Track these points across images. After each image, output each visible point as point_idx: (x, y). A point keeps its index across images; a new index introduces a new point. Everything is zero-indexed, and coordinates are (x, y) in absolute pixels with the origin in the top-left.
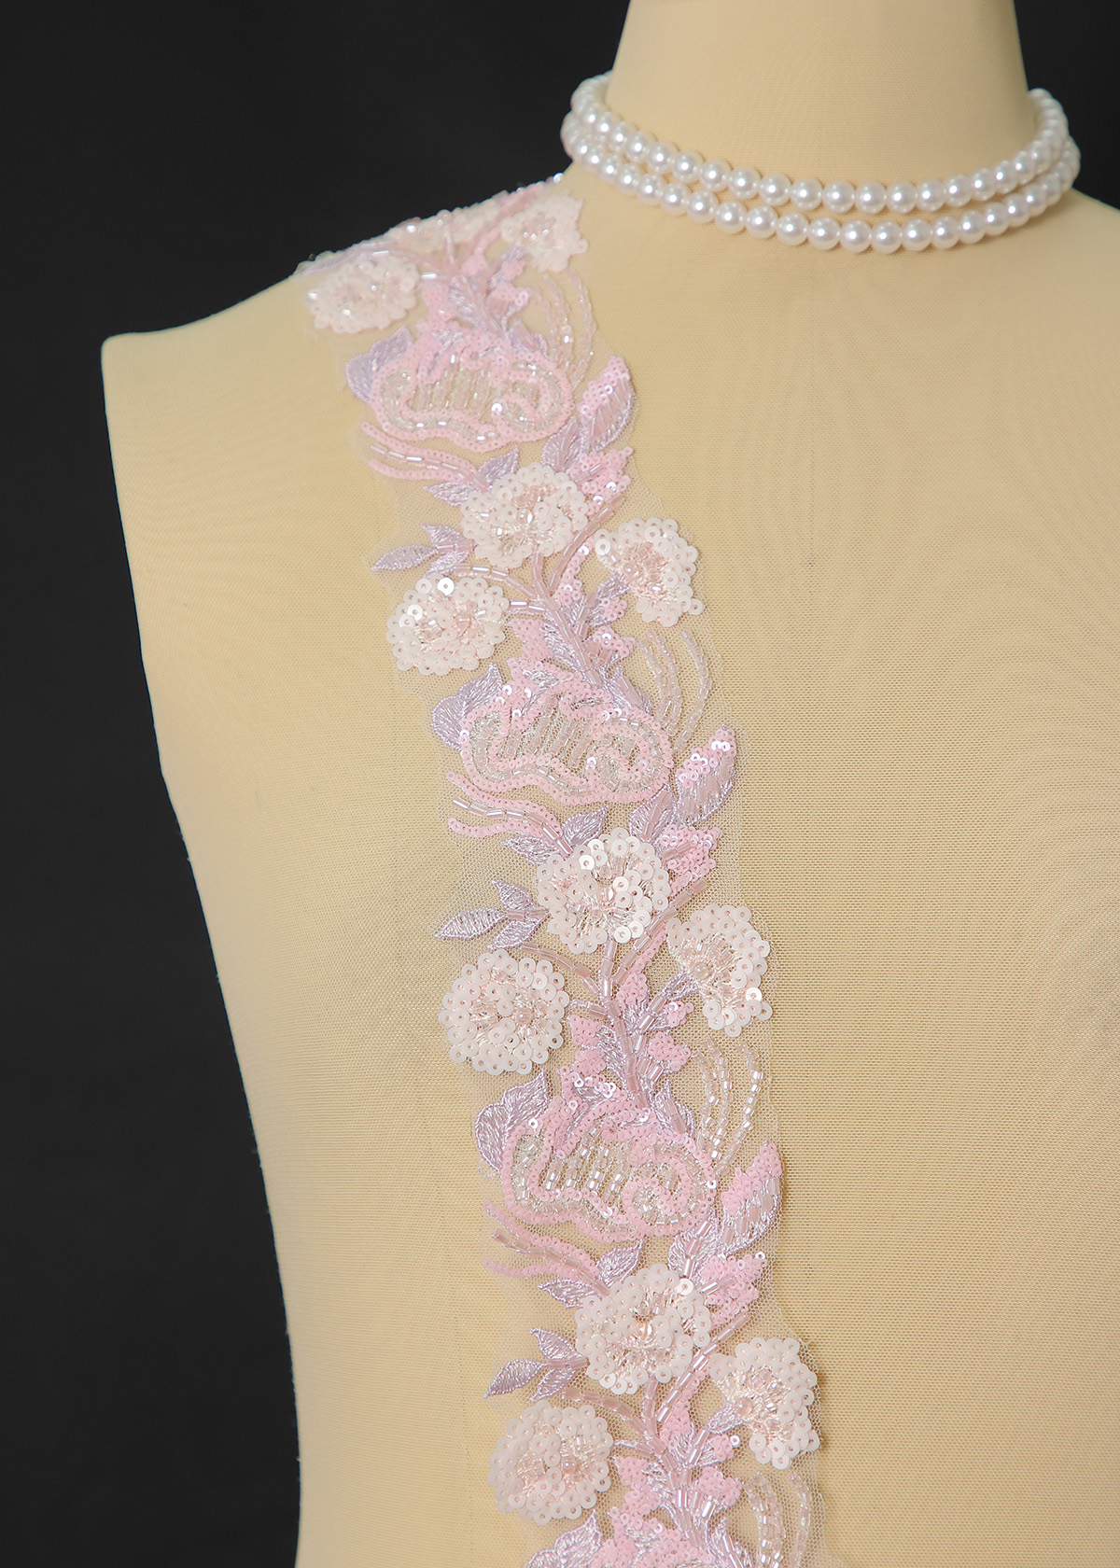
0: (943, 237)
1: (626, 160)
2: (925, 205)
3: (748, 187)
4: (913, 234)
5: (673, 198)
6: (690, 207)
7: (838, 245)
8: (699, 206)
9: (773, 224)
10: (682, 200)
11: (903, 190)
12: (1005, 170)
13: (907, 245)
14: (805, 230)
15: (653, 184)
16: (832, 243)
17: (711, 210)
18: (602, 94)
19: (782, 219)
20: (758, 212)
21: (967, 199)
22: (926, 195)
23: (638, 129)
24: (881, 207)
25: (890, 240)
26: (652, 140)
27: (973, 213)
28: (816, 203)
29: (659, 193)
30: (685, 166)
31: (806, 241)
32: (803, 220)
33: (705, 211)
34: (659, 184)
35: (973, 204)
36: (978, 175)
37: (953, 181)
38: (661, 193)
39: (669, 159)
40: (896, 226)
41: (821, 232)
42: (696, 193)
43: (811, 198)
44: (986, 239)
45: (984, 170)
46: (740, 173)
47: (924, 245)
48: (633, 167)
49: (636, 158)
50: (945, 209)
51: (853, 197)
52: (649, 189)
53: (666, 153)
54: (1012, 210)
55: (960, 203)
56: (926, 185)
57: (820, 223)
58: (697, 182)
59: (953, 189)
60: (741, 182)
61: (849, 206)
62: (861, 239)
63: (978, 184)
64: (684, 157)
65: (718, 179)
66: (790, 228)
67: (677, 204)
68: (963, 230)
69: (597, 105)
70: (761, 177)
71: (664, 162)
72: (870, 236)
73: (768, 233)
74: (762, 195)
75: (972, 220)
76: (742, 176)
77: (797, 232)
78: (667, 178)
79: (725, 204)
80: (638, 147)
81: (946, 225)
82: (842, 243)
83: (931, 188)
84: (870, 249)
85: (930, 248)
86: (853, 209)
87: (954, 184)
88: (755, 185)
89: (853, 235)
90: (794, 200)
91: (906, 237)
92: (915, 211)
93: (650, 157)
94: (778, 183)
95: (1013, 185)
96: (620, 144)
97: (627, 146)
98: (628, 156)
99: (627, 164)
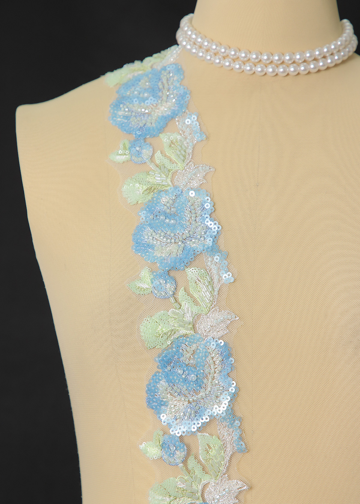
0: (303, 70)
1: (195, 44)
2: (297, 60)
4: (292, 69)
5: (209, 58)
6: (214, 61)
7: (266, 74)
8: (218, 61)
9: (242, 67)
10: (212, 59)
11: (290, 55)
12: (327, 48)
13: (290, 73)
14: (253, 69)
15: (203, 52)
16: (264, 73)
17: (232, 65)
18: (191, 21)
19: (246, 65)
21: (313, 58)
22: (298, 57)
23: (200, 33)
24: (281, 61)
25: (284, 72)
26: (204, 37)
27: (315, 62)
28: (259, 60)
30: (214, 47)
31: (254, 73)
32: (253, 66)
33: (219, 63)
34: (204, 53)
35: (315, 59)
36: (317, 50)
37: (308, 52)
38: (205, 55)
39: (209, 44)
40: (286, 67)
41: (259, 69)
42: (217, 56)
43: (257, 58)
44: (319, 71)
45: (320, 48)
47: (296, 73)
48: (197, 47)
49: (198, 44)
50: (305, 61)
51: (271, 58)
52: (201, 54)
53: (208, 42)
54: (329, 61)
55: (310, 59)
56: (298, 54)
57: (259, 66)
58: (218, 53)
59: (308, 55)
60: (233, 53)
61: (270, 61)
62: (273, 71)
63: (317, 53)
64: (214, 44)
65: (225, 52)
66: (248, 68)
67: (210, 59)
68: (310, 68)
69: (188, 24)
70: (240, 51)
71: (207, 45)
72: (277, 70)
73: (241, 70)
74: (240, 57)
75: (314, 64)
76: (233, 51)
77: (251, 70)
78: (207, 51)
79: (227, 59)
80: (199, 40)
81: (304, 66)
82: (267, 73)
83: (300, 55)
84: (277, 74)
85: (299, 74)
86: (272, 62)
87: (308, 53)
88: (248, 56)
89: (271, 70)
90: (251, 58)
91: (289, 70)
93: (203, 43)
94: (245, 53)
95: (330, 53)
96: (193, 39)
97: (196, 39)
98: (196, 43)
99: (195, 45)
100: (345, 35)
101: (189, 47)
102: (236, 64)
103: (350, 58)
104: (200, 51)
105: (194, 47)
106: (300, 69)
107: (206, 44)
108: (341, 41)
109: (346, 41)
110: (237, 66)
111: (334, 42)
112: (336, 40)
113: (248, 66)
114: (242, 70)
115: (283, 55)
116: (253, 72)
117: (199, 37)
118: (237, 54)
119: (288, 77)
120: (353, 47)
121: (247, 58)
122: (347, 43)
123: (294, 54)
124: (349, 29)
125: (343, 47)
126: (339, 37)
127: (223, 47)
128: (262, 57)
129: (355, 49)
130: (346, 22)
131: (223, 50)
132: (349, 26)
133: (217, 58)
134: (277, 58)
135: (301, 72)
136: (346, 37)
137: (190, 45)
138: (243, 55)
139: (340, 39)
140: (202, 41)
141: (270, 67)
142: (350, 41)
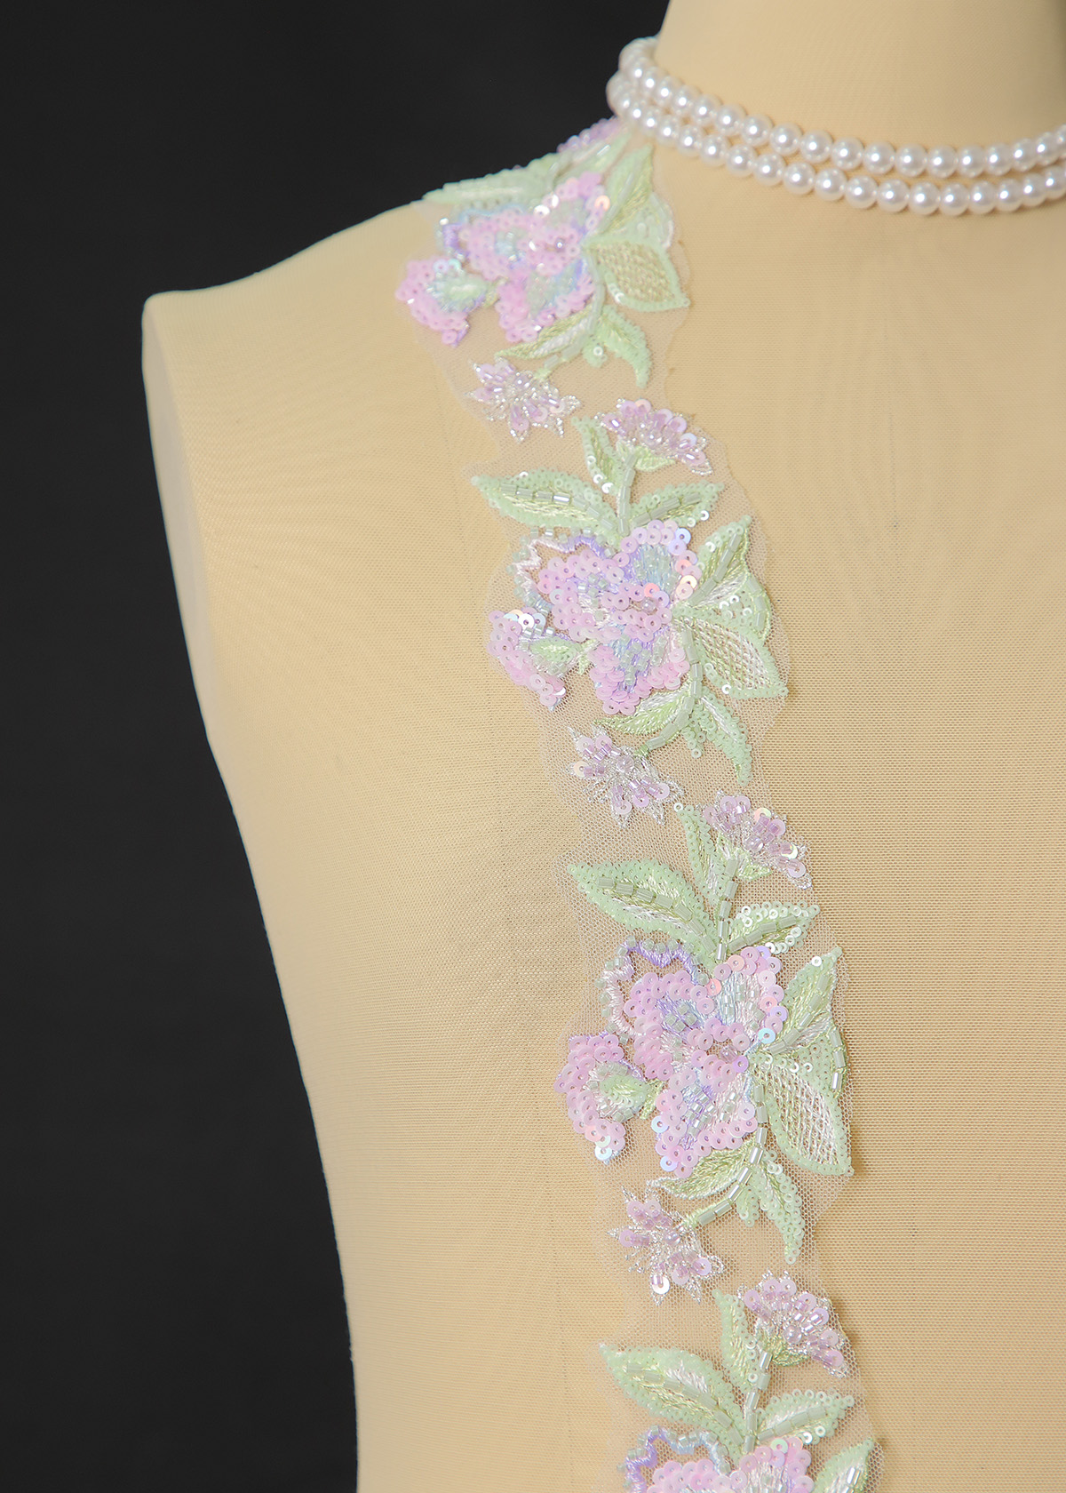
0: (980, 203)
1: (668, 112)
3: (789, 143)
4: (950, 198)
5: (712, 150)
6: (728, 160)
8: (739, 160)
10: (721, 153)
11: (943, 155)
13: (943, 209)
14: (840, 188)
15: (694, 136)
16: (870, 203)
17: (778, 173)
19: (819, 175)
20: (795, 169)
21: (1007, 169)
23: (685, 83)
24: (921, 170)
26: (695, 95)
27: (1011, 182)
28: (856, 163)
29: (698, 145)
31: (843, 198)
32: (839, 180)
33: (742, 167)
34: (699, 136)
35: (1011, 174)
38: (700, 145)
39: (711, 113)
40: (935, 190)
41: (858, 191)
42: (737, 146)
43: (851, 157)
44: (1023, 209)
45: (1026, 141)
46: (782, 130)
47: (961, 210)
48: (675, 120)
50: (983, 176)
51: (893, 159)
52: (688, 141)
53: (710, 106)
54: (1050, 182)
55: (1000, 172)
58: (738, 137)
60: (782, 139)
61: (888, 167)
62: (897, 199)
63: (1019, 154)
65: (759, 135)
66: (825, 186)
67: (717, 156)
68: (1024, 194)
70: (803, 133)
71: (706, 115)
72: (907, 197)
74: (803, 152)
76: (784, 133)
78: (707, 130)
79: (764, 156)
80: (682, 101)
81: (983, 191)
82: (879, 202)
84: (906, 209)
86: (893, 170)
89: (889, 195)
91: (942, 200)
92: (955, 176)
93: (693, 110)
94: (819, 140)
95: (1055, 158)
96: (664, 99)
97: (672, 100)
98: (672, 109)
101: (650, 123)
102: (792, 173)
104: (687, 132)
105: (667, 123)
106: (971, 199)
107: (703, 111)
110: (797, 178)
114: (810, 189)
117: (682, 92)
118: (795, 141)
119: (936, 219)
123: (955, 151)
127: (752, 121)
128: (867, 156)
131: (753, 130)
133: (738, 151)
134: (907, 159)
137: (655, 116)
138: (813, 146)
140: (690, 104)
141: (888, 185)
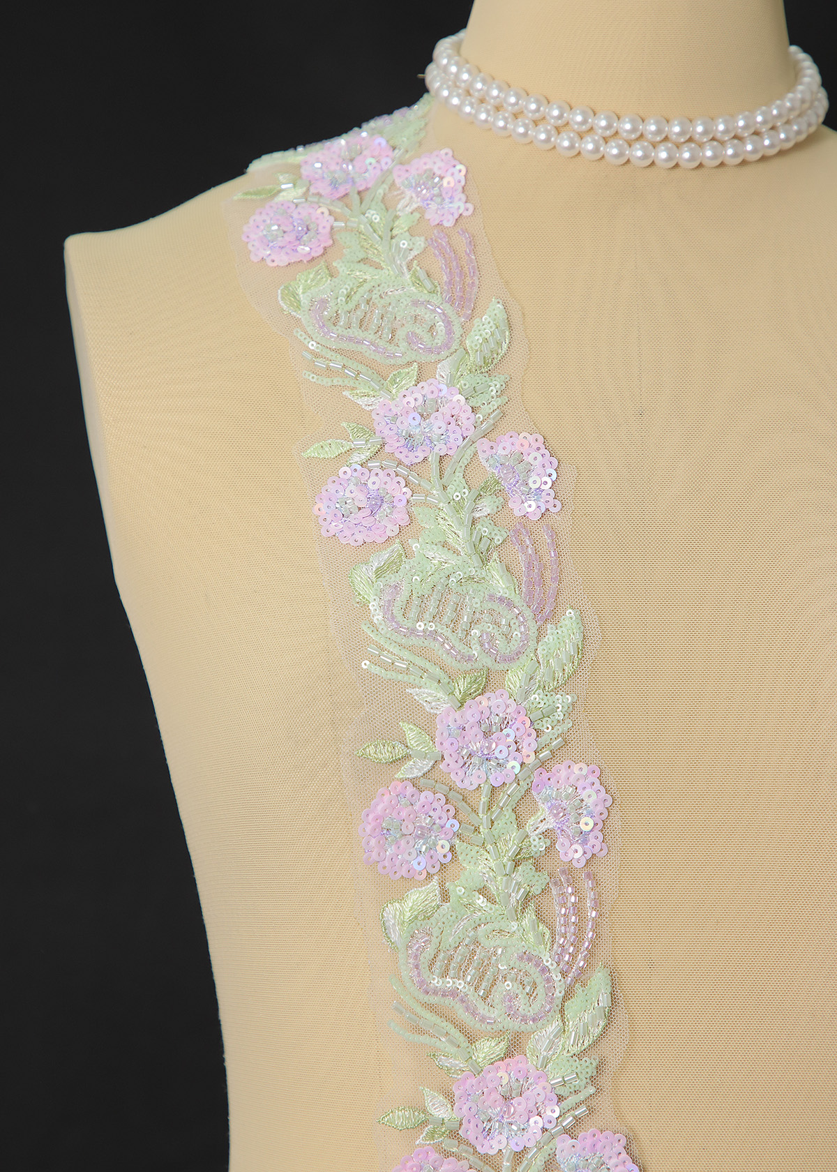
9: (602, 149)
14: (627, 152)
26: (489, 80)
32: (626, 145)
34: (492, 112)
35: (736, 137)
38: (492, 119)
45: (746, 113)
50: (713, 139)
51: (641, 128)
54: (767, 142)
55: (727, 136)
60: (556, 113)
63: (741, 123)
66: (615, 151)
68: (746, 151)
73: (598, 156)
81: (713, 149)
88: (589, 120)
95: (770, 126)
96: (465, 81)
98: (471, 91)
99: (469, 98)
100: (800, 88)
101: (455, 101)
102: (563, 139)
103: (810, 140)
105: (467, 102)
106: (704, 155)
108: (791, 100)
109: (803, 101)
110: (566, 144)
111: (778, 102)
112: (781, 97)
113: (590, 142)
114: (577, 152)
115: (668, 122)
116: (601, 156)
118: (565, 115)
119: (676, 171)
120: (818, 116)
121: (588, 125)
122: (806, 105)
123: (691, 121)
124: (811, 76)
125: (797, 113)
126: (789, 91)
128: (621, 125)
129: (821, 119)
130: (804, 60)
132: (809, 68)
134: (653, 128)
135: (706, 162)
136: (802, 92)
137: (458, 96)
139: (790, 95)
141: (638, 146)
142: (812, 102)
